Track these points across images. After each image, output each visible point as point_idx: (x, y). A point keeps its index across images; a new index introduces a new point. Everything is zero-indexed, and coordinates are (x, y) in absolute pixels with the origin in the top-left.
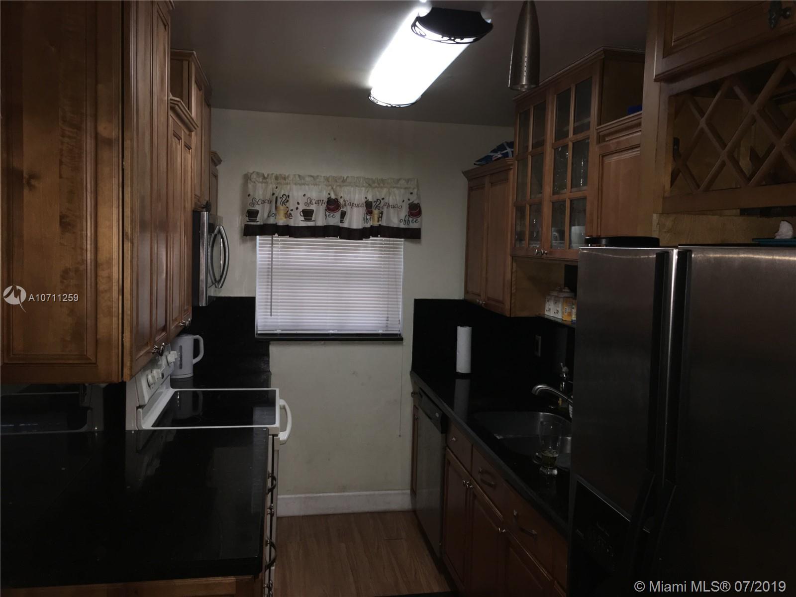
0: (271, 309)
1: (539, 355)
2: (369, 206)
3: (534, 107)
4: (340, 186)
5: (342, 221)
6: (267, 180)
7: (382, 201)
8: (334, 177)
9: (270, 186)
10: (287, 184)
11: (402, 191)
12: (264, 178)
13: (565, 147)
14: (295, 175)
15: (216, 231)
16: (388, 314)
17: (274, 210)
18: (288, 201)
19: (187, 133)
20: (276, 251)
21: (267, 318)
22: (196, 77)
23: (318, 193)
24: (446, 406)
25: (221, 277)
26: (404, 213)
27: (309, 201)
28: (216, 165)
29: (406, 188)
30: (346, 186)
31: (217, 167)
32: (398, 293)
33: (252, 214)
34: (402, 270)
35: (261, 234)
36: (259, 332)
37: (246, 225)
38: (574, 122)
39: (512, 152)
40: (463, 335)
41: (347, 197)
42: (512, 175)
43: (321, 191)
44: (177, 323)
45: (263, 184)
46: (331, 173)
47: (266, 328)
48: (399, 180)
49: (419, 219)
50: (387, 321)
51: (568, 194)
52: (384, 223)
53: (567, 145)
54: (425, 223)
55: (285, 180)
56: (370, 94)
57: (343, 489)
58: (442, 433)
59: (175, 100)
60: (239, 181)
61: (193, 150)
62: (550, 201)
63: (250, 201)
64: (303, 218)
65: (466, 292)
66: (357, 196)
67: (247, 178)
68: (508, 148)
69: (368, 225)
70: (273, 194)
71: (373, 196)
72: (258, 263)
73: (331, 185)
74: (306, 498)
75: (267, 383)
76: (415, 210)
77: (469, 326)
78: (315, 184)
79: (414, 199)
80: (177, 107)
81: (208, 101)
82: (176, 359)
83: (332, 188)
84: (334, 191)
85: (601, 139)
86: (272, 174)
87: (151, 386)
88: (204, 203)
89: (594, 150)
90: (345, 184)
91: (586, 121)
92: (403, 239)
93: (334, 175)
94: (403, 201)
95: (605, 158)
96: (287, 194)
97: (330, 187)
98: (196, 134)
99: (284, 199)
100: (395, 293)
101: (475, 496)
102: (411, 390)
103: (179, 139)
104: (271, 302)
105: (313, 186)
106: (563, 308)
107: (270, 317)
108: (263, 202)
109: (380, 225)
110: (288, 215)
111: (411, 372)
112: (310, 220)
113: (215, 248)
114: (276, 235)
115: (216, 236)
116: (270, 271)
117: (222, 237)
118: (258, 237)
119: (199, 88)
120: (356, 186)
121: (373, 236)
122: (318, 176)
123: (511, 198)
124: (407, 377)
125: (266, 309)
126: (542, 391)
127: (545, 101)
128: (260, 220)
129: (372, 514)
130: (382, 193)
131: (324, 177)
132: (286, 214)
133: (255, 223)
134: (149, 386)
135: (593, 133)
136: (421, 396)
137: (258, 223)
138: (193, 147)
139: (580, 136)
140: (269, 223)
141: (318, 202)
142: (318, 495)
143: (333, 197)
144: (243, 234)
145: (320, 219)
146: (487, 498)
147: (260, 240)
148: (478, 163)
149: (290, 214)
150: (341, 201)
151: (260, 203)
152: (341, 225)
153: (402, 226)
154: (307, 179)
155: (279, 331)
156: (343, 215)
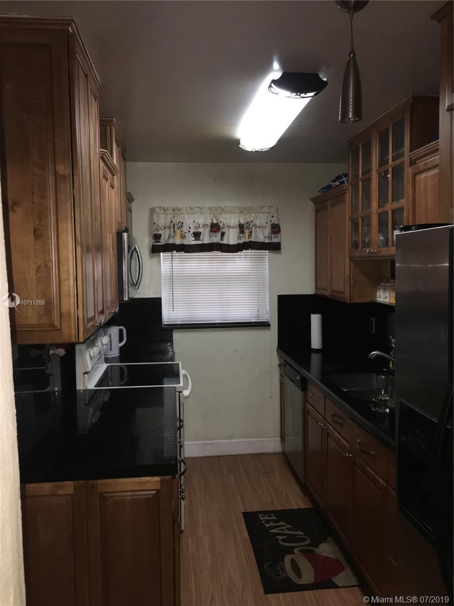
0: (173, 306)
1: (374, 332)
2: (241, 227)
3: (362, 144)
4: (219, 213)
5: (222, 240)
6: (167, 212)
7: (251, 223)
8: (215, 207)
9: (169, 217)
10: (181, 214)
11: (266, 215)
12: (165, 210)
13: (387, 172)
14: (186, 207)
15: (133, 248)
16: (258, 307)
17: (172, 234)
18: (182, 226)
19: (112, 176)
20: (174, 264)
21: (170, 313)
22: (115, 138)
23: (204, 219)
24: (305, 371)
25: (137, 282)
26: (268, 231)
27: (198, 226)
28: (130, 203)
29: (268, 213)
30: (224, 213)
31: (131, 204)
32: (265, 291)
33: (157, 237)
34: (268, 274)
35: (164, 251)
36: (165, 323)
37: (153, 245)
38: (392, 153)
39: (347, 180)
40: (316, 320)
41: (225, 221)
42: (348, 197)
43: (206, 218)
44: (110, 310)
45: (164, 215)
46: (213, 204)
47: (170, 320)
48: (263, 207)
49: (279, 235)
50: (258, 312)
51: (390, 206)
52: (253, 239)
53: (388, 170)
54: (284, 238)
55: (180, 211)
56: (240, 142)
57: (231, 437)
58: (302, 391)
59: (103, 152)
60: (147, 214)
61: (115, 189)
62: (377, 213)
63: (155, 228)
64: (193, 239)
65: (317, 288)
66: (232, 221)
67: (152, 211)
68: (343, 177)
69: (241, 242)
70: (172, 222)
71: (244, 220)
72: (162, 273)
73: (212, 213)
74: (204, 443)
75: (172, 359)
76: (276, 229)
77: (320, 314)
78: (202, 213)
79: (275, 221)
80: (105, 157)
81: (124, 156)
82: (108, 342)
83: (214, 215)
84: (215, 217)
85: (413, 162)
86: (171, 207)
87: (93, 359)
88: (124, 228)
89: (408, 171)
90: (223, 212)
91: (401, 151)
92: (267, 251)
93: (215, 205)
94: (267, 223)
95: (416, 176)
96: (181, 221)
97: (213, 215)
98: (117, 178)
99: (179, 225)
100: (263, 291)
101: (328, 434)
102: (278, 363)
103: (107, 180)
104: (173, 301)
105: (200, 215)
106: (390, 294)
107: (173, 312)
108: (165, 228)
109: (250, 241)
110: (183, 237)
111: (277, 350)
112: (198, 240)
113: (132, 261)
114: (175, 252)
115: (133, 251)
116: (171, 278)
117: (137, 252)
118: (161, 253)
119: (118, 146)
120: (232, 213)
121: (246, 249)
122: (203, 207)
123: (347, 214)
124: (275, 354)
125: (170, 306)
126: (377, 356)
127: (370, 140)
128: (163, 241)
129: (252, 455)
130: (250, 217)
131: (208, 207)
132: (182, 235)
133: (159, 244)
134: (91, 359)
135: (406, 159)
136: (286, 366)
137: (162, 244)
138: (115, 186)
139: (397, 162)
140: (169, 243)
141: (204, 226)
142: (212, 441)
143: (215, 222)
144: (151, 252)
145: (206, 239)
146: (337, 433)
147: (163, 256)
148: (321, 191)
149: (184, 236)
150: (221, 225)
151: (162, 228)
152: (221, 242)
153: (267, 241)
154: (196, 210)
155: (179, 322)
156: (223, 234)
